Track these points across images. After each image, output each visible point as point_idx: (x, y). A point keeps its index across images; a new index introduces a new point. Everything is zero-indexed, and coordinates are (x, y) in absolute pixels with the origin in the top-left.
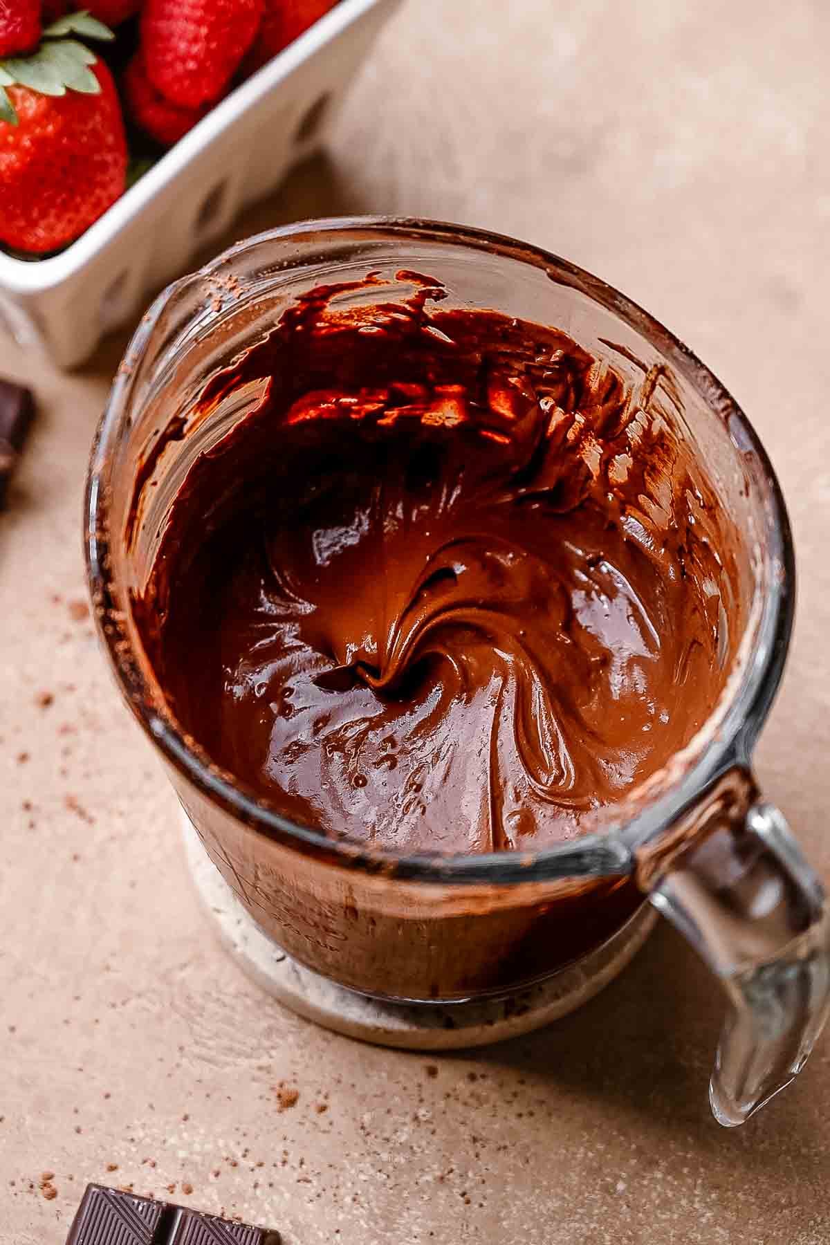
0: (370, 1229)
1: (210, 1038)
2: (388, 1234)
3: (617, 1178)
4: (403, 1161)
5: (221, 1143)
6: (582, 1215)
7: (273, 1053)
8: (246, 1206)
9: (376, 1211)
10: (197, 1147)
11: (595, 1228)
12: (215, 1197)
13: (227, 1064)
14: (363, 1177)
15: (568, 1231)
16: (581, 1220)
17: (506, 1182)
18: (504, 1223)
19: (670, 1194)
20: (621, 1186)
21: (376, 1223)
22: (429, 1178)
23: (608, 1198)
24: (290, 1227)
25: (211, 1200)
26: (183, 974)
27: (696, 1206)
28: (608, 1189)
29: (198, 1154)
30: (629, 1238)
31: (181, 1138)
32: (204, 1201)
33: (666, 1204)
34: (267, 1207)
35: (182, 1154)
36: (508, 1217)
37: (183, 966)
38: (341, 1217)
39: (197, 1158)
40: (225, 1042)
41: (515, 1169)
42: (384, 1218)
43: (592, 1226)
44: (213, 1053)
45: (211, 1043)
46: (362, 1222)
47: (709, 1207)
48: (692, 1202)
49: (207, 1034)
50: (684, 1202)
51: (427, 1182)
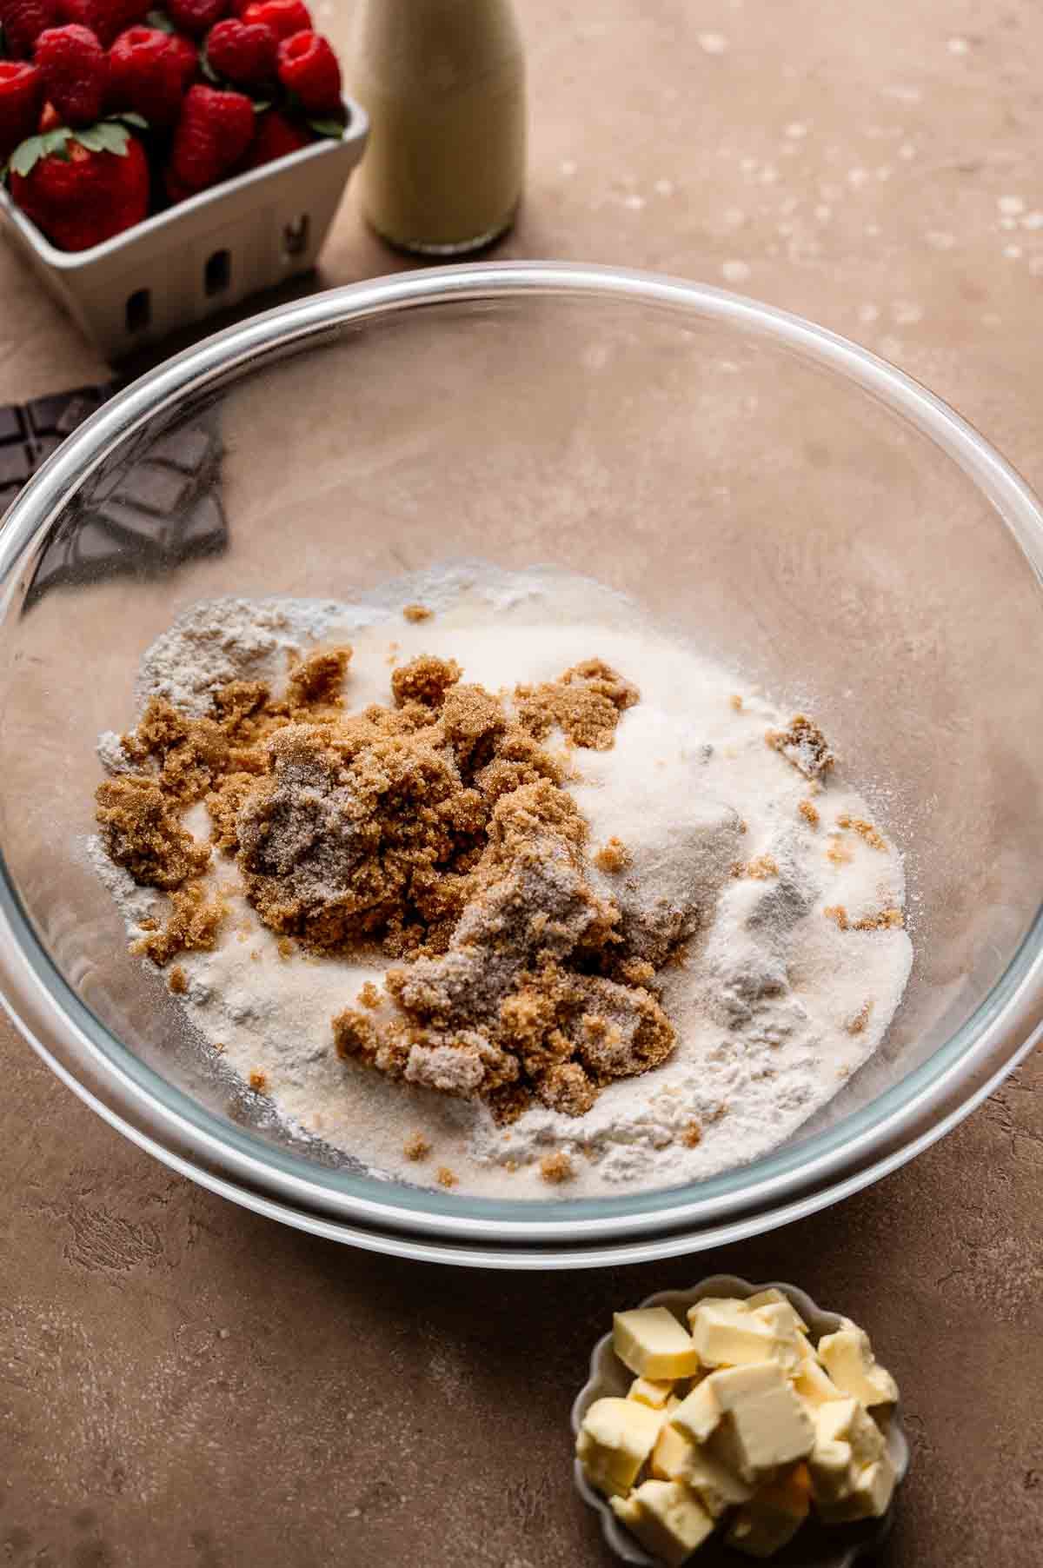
0: (161, 1410)
1: (89, 1247)
2: (174, 1417)
3: (349, 1409)
4: (199, 1365)
5: (75, 1325)
6: (317, 1431)
7: (131, 1266)
9: (170, 1397)
10: (56, 1325)
11: (322, 1444)
12: (59, 1363)
13: (96, 1268)
14: (167, 1371)
15: (303, 1441)
16: (315, 1436)
17: (268, 1396)
18: (259, 1426)
19: (384, 1429)
20: (350, 1416)
21: (167, 1406)
22: (214, 1381)
23: (339, 1425)
24: (105, 1396)
26: (82, 1197)
27: (401, 1442)
28: (341, 1416)
29: (57, 1330)
30: (346, 1456)
31: (47, 1315)
33: (379, 1436)
34: (93, 1378)
35: (44, 1327)
36: (263, 1421)
37: (84, 1192)
38: (143, 1397)
39: (54, 1332)
40: (100, 1252)
41: (279, 1389)
42: (174, 1404)
43: (321, 1441)
44: (88, 1258)
45: (88, 1250)
46: (157, 1404)
47: (410, 1444)
48: (398, 1438)
49: (88, 1244)
50: (393, 1437)
51: (212, 1384)
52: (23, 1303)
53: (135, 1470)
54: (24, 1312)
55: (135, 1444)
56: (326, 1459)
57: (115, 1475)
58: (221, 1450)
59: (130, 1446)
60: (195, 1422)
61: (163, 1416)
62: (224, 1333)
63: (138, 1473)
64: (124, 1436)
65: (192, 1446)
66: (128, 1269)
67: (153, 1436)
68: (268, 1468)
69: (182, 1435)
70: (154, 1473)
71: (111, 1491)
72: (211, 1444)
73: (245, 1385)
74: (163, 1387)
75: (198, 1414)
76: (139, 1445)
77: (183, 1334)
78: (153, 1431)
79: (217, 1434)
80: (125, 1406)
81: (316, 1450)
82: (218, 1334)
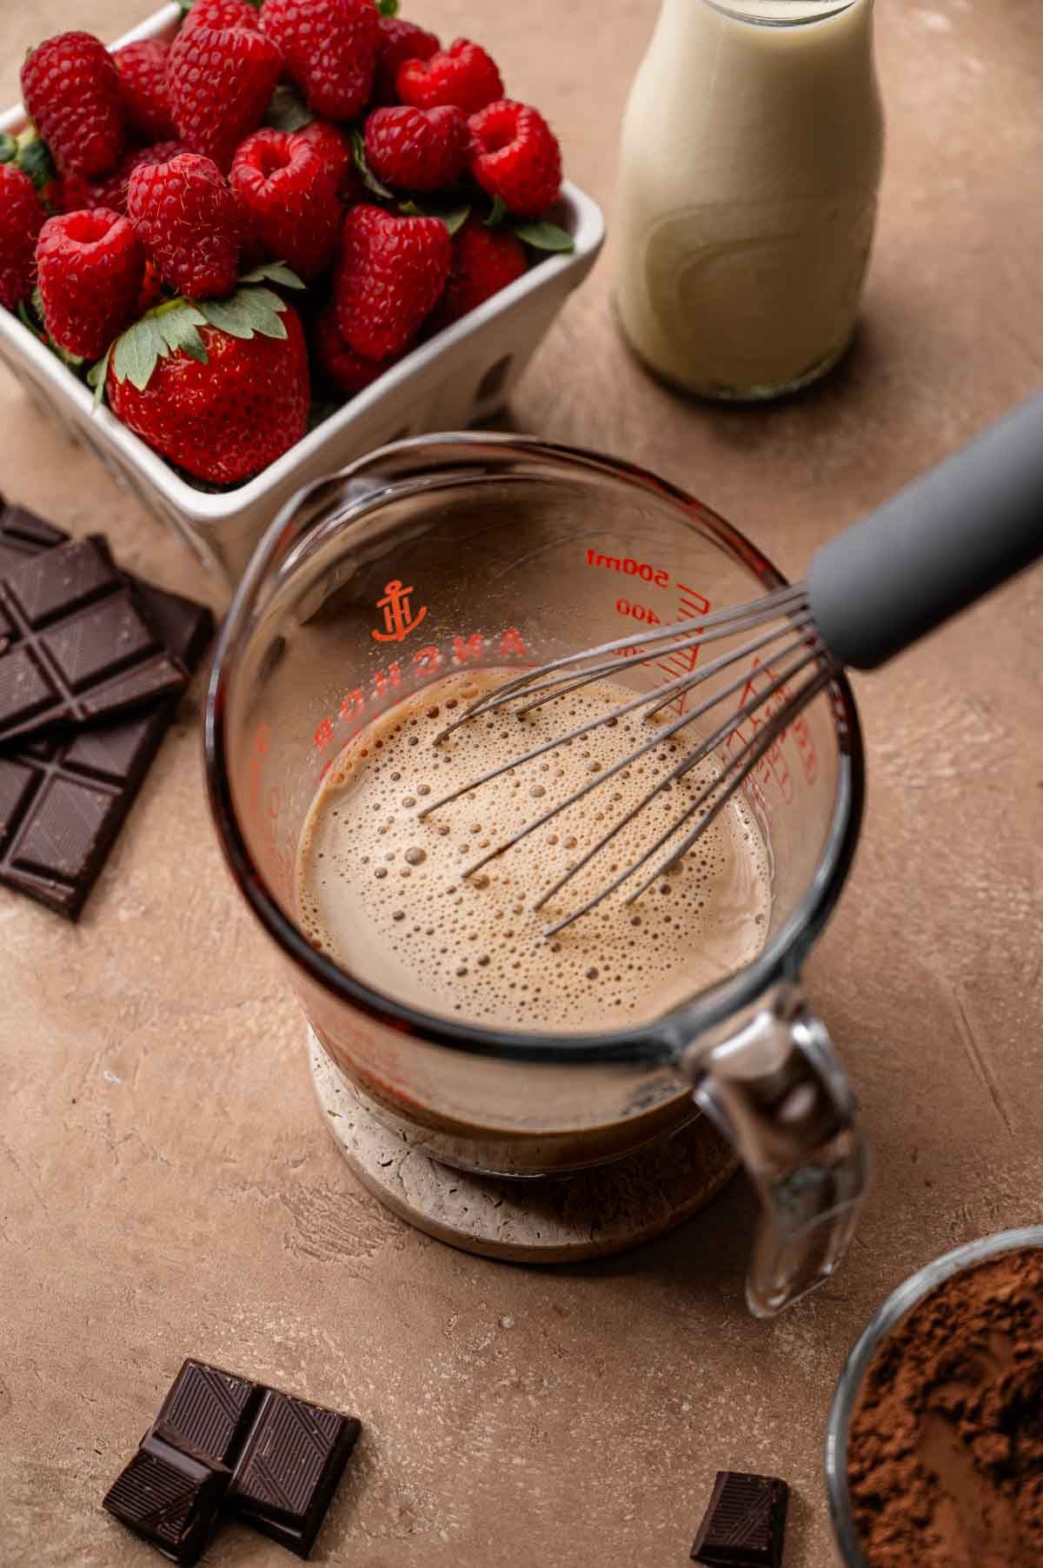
0: (446, 1426)
1: (314, 1233)
2: (463, 1432)
3: (683, 1398)
4: (483, 1364)
5: (315, 1331)
6: (648, 1431)
7: (373, 1251)
8: (332, 1393)
9: (454, 1409)
10: (292, 1334)
11: (657, 1445)
12: (305, 1382)
13: (329, 1258)
14: (444, 1376)
15: (632, 1445)
16: (646, 1435)
17: (577, 1394)
18: (573, 1432)
19: (731, 1419)
20: (686, 1407)
21: (452, 1421)
22: (506, 1382)
23: (673, 1418)
24: (371, 1416)
25: (302, 1385)
26: (293, 1171)
27: (755, 1432)
28: (674, 1409)
29: (293, 1339)
30: (689, 1457)
31: (278, 1323)
32: (293, 1385)
33: (726, 1427)
34: (352, 1396)
35: (277, 1339)
36: (577, 1426)
37: (296, 1164)
38: (420, 1411)
39: (291, 1344)
40: (328, 1237)
41: (589, 1383)
42: (461, 1416)
43: (655, 1442)
44: (315, 1246)
45: (314, 1237)
46: (439, 1419)
47: (766, 1433)
48: (751, 1428)
49: (313, 1229)
50: (743, 1428)
51: (504, 1386)
52: (245, 1312)
53: (426, 1503)
54: (247, 1322)
55: (420, 1472)
56: (664, 1464)
57: (402, 1513)
58: (527, 1467)
59: (415, 1475)
60: (491, 1435)
61: (450, 1433)
62: (507, 1322)
63: (431, 1507)
64: (404, 1463)
65: (494, 1464)
66: (370, 1255)
67: (442, 1460)
68: (595, 1483)
69: (479, 1454)
70: (451, 1505)
71: (401, 1533)
72: (517, 1461)
73: (545, 1383)
74: (442, 1397)
75: (494, 1426)
76: (425, 1472)
77: (455, 1328)
78: (440, 1453)
79: (521, 1448)
80: (399, 1426)
81: (650, 1453)
82: (500, 1324)
